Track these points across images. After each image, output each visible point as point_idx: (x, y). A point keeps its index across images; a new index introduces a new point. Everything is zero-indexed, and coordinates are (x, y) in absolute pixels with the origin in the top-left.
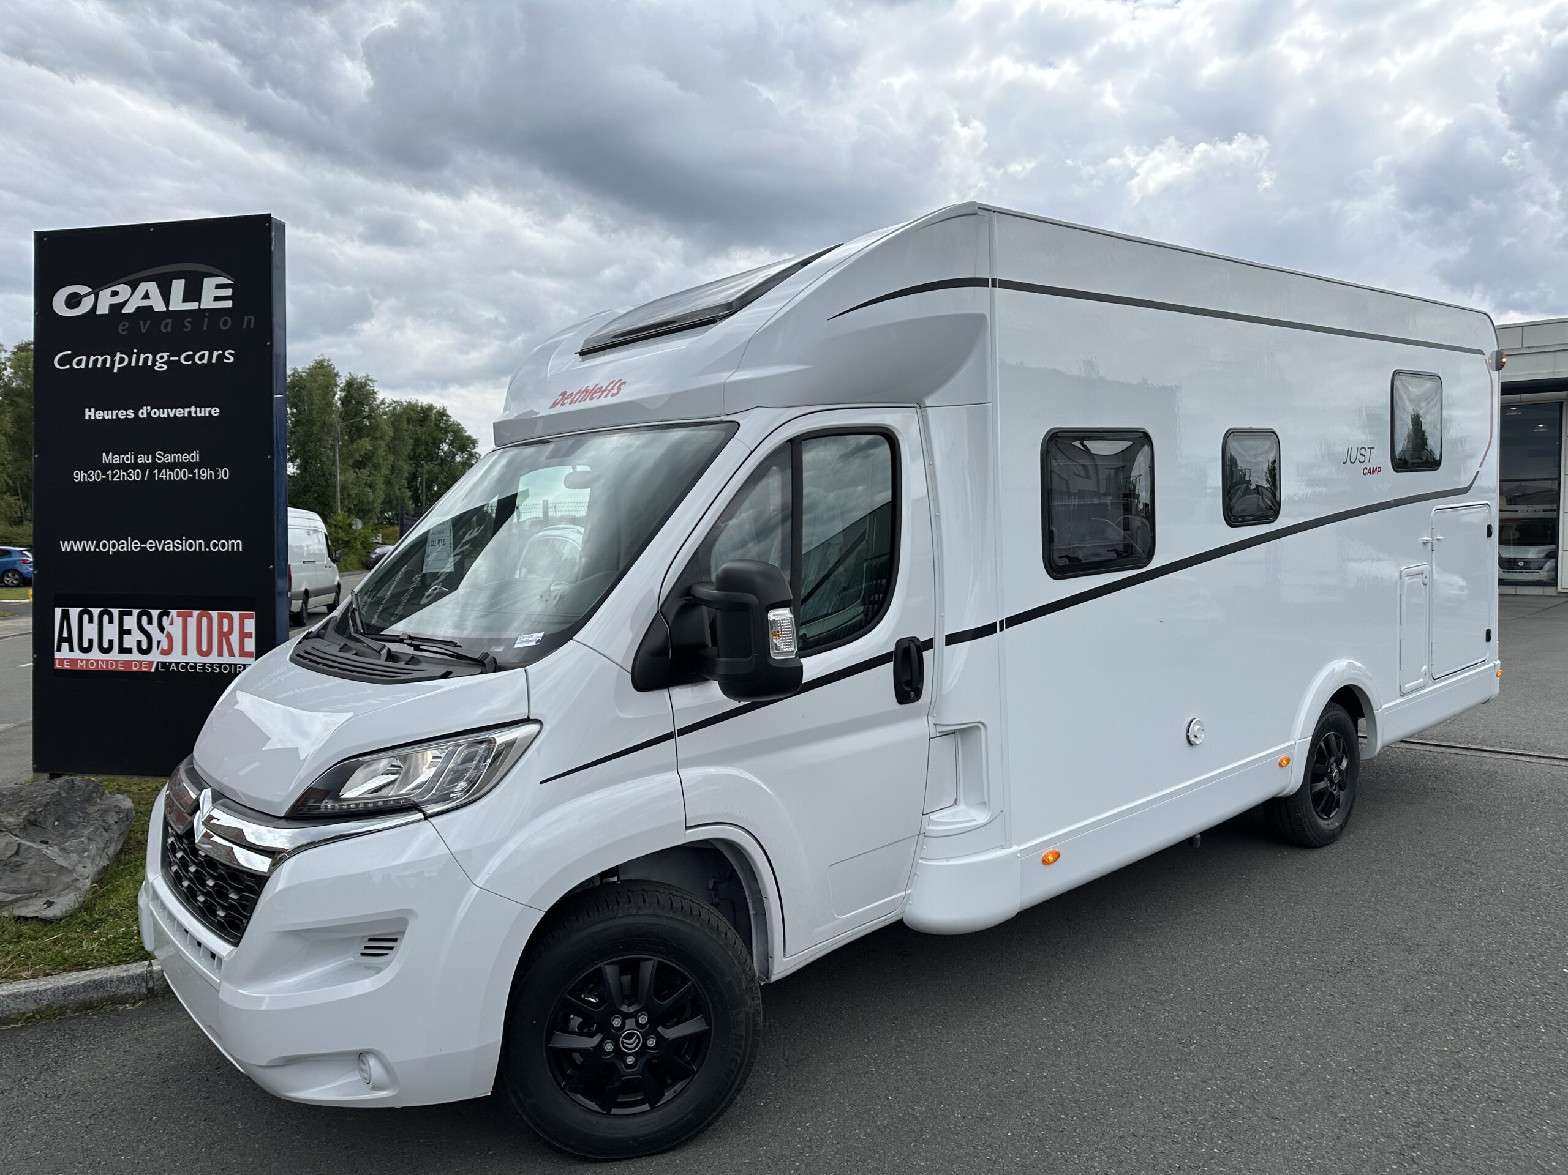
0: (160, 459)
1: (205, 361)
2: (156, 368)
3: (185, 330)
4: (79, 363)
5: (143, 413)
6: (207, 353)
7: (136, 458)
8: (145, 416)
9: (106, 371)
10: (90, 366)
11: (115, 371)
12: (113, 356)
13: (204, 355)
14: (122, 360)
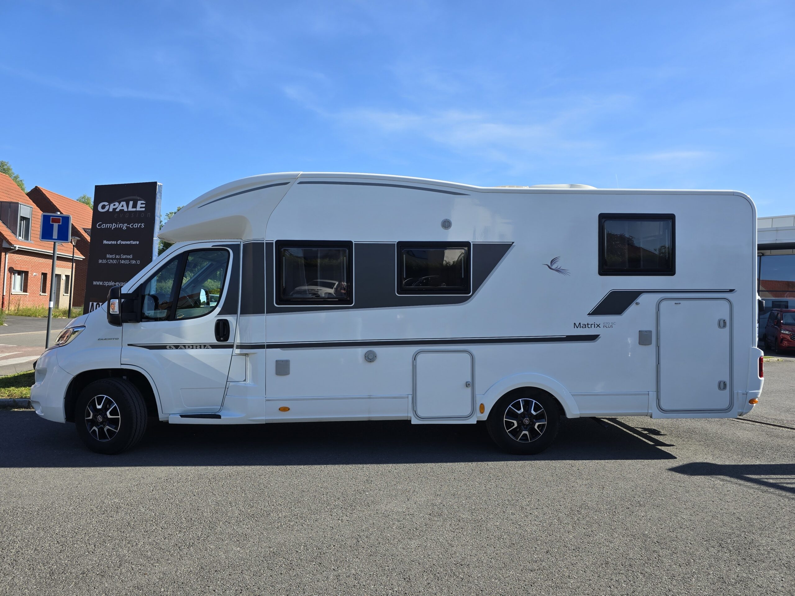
0: (122, 257)
1: (136, 227)
2: (123, 228)
3: (132, 217)
4: (103, 226)
5: (119, 242)
6: (137, 224)
7: (116, 256)
8: (119, 243)
9: (110, 229)
10: (106, 227)
11: (113, 229)
12: (112, 224)
13: (136, 225)
14: (115, 225)
